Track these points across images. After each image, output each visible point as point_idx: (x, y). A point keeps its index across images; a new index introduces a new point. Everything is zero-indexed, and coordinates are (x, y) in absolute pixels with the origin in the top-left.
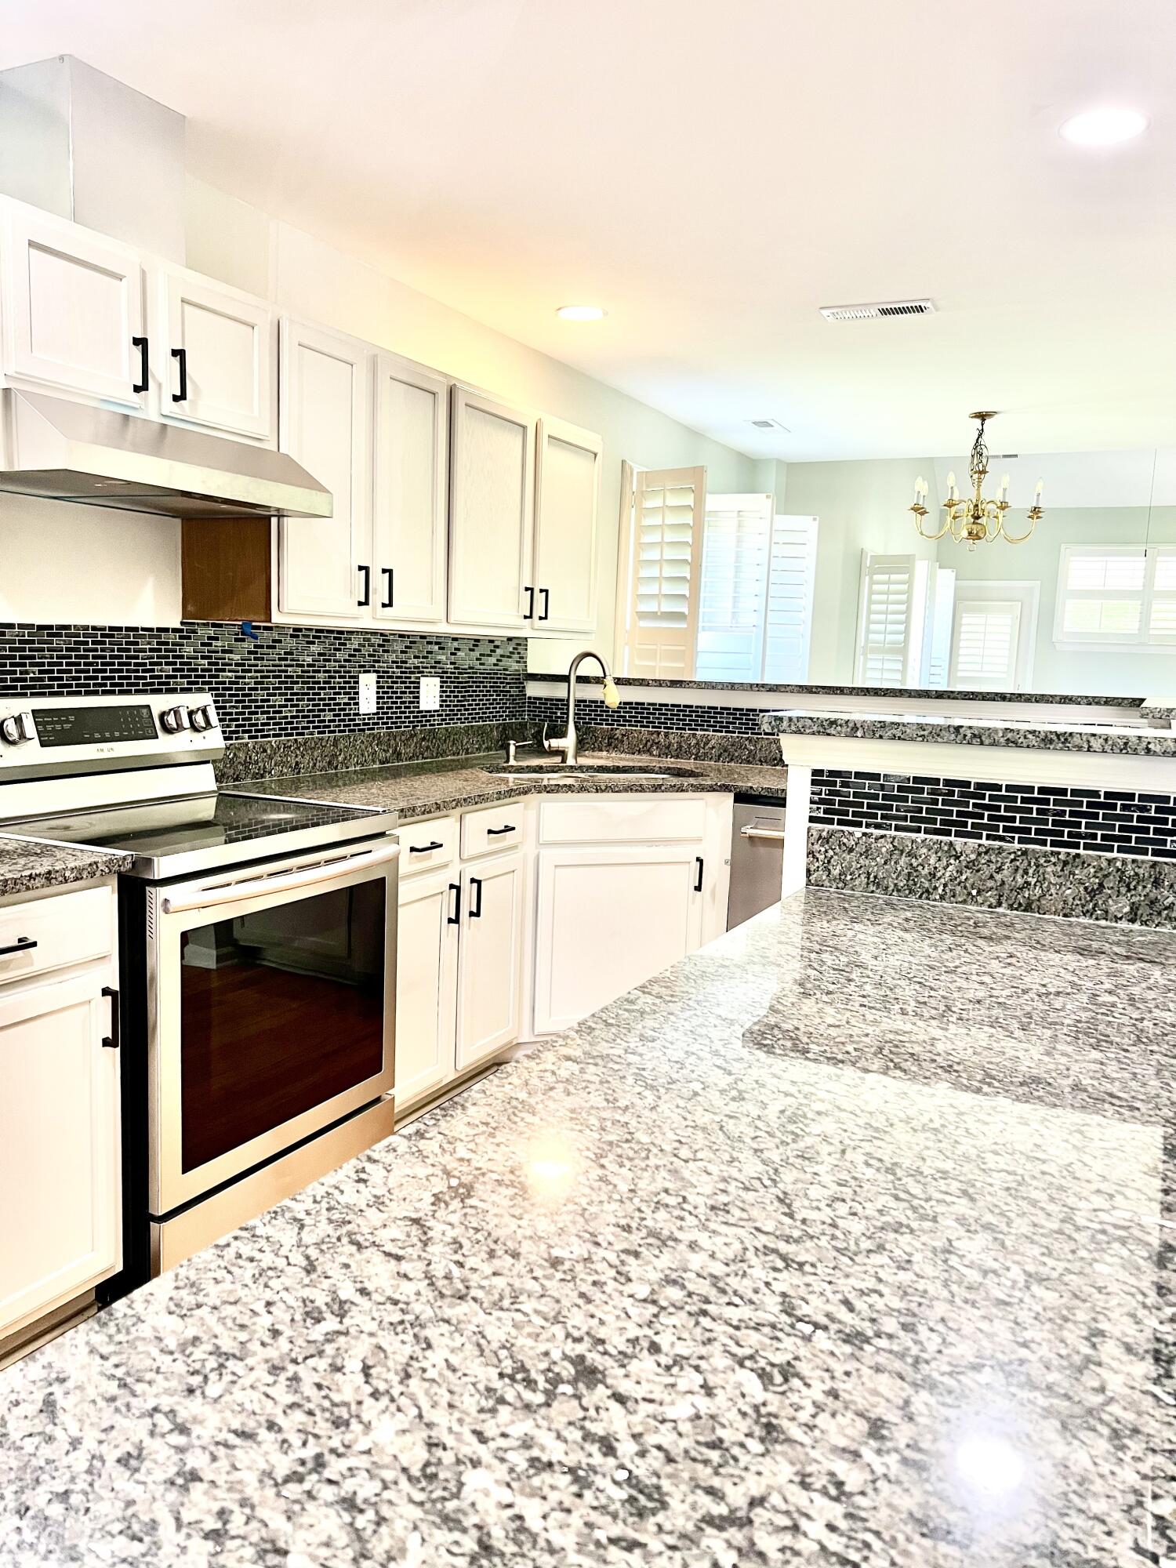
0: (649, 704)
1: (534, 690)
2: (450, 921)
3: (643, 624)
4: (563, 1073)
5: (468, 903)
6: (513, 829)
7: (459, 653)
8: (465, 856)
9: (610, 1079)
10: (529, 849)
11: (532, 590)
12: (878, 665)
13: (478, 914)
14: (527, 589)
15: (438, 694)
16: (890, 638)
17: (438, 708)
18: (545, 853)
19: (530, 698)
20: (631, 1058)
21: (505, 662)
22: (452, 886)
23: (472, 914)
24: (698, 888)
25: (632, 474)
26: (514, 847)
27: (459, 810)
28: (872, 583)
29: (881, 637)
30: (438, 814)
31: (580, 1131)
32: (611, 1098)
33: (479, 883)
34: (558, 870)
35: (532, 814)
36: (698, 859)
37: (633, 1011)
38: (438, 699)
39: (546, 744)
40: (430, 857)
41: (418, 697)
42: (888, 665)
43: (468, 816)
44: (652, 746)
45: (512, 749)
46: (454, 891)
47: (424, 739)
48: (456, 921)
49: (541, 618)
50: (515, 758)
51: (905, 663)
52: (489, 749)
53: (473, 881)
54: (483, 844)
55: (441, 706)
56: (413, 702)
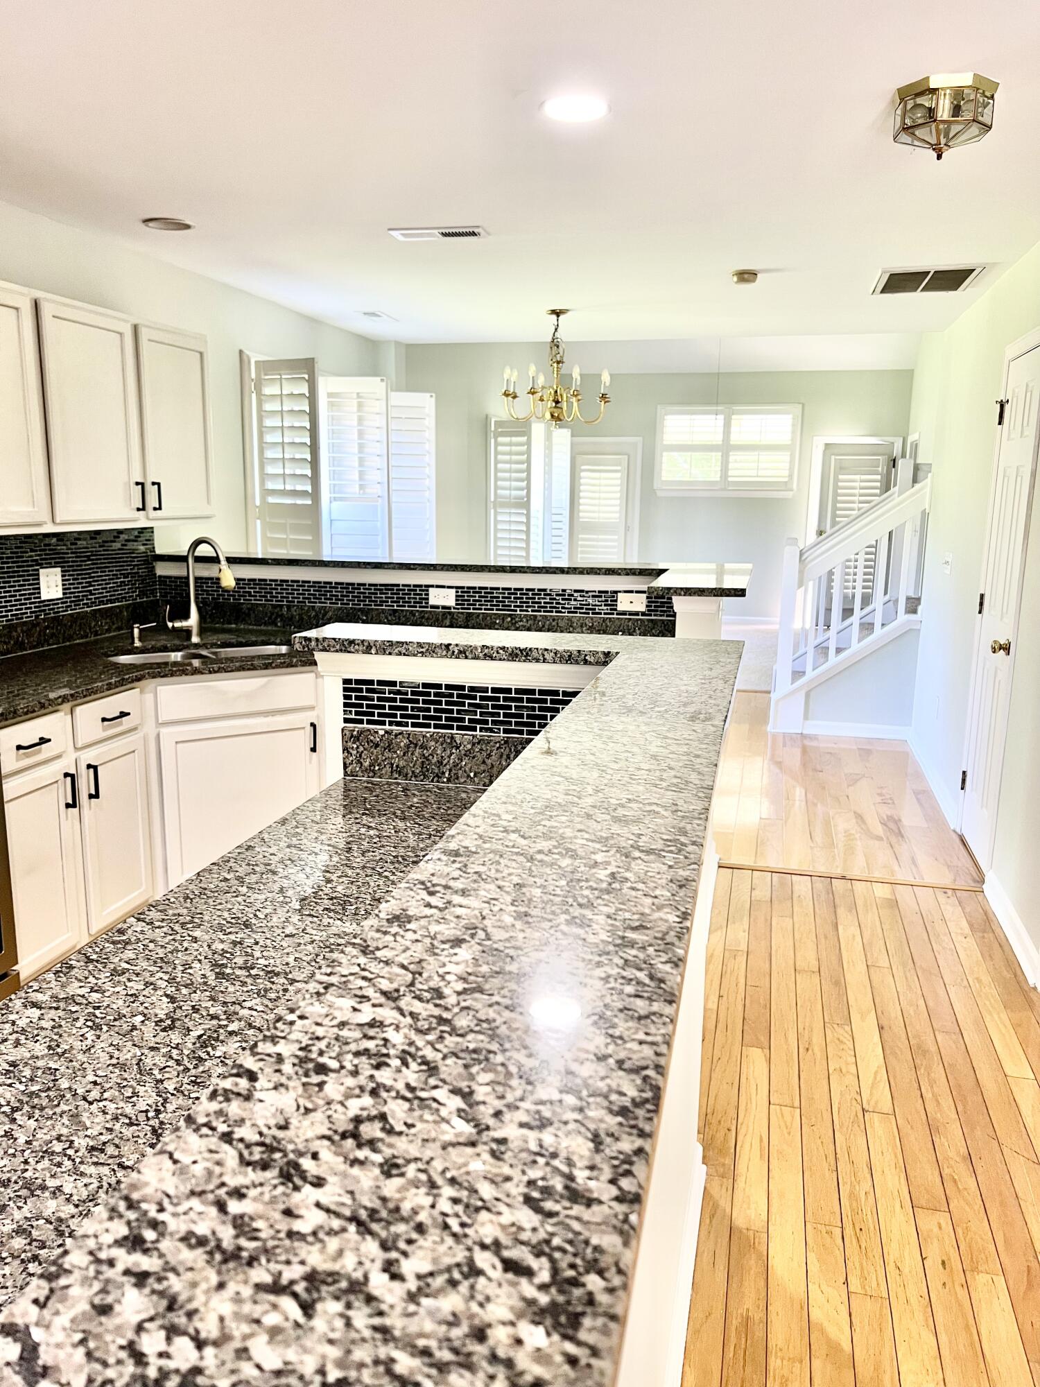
0: (271, 580)
1: (162, 570)
2: (68, 806)
3: (271, 500)
4: (22, 1023)
5: (85, 786)
6: (129, 714)
7: (79, 542)
8: (79, 745)
9: (63, 1023)
10: (149, 729)
11: (142, 484)
12: (506, 518)
13: (96, 796)
14: (137, 484)
15: (60, 583)
16: (514, 493)
17: (61, 596)
18: (164, 731)
19: (160, 577)
20: (95, 996)
21: (131, 546)
22: (66, 775)
23: (91, 796)
24: (314, 750)
25: (249, 362)
26: (135, 729)
27: (67, 706)
28: (497, 444)
29: (507, 492)
30: (43, 711)
31: (10, 1085)
32: (53, 1044)
33: (95, 768)
34: (179, 745)
35: (149, 697)
36: (313, 725)
37: (119, 942)
38: (60, 588)
39: (170, 625)
40: (40, 751)
41: (39, 588)
42: (514, 518)
43: (78, 710)
44: (276, 618)
45: (136, 631)
46: (69, 779)
47: (47, 628)
48: (72, 805)
49: (155, 509)
50: (140, 640)
51: (528, 516)
52: (119, 629)
53: (89, 766)
54: (99, 731)
55: (64, 594)
56: (34, 594)
